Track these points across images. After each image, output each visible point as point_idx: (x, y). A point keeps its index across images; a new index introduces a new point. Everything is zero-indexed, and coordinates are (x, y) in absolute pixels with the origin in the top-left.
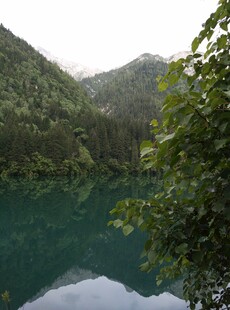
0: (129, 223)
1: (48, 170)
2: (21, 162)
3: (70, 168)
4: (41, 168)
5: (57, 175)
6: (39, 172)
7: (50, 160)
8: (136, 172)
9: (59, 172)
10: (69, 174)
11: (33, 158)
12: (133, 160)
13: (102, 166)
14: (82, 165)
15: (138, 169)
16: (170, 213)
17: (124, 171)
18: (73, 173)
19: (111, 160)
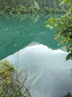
0: (52, 25)
1: (24, 11)
2: (15, 8)
3: (31, 10)
4: (22, 10)
5: (27, 13)
6: (21, 11)
7: (25, 7)
8: (54, 12)
9: (28, 12)
10: (31, 12)
11: (19, 6)
12: (54, 8)
13: (43, 9)
14: (35, 9)
15: (55, 11)
16: (67, 22)
17: (50, 12)
18: (32, 12)
19: (46, 7)
